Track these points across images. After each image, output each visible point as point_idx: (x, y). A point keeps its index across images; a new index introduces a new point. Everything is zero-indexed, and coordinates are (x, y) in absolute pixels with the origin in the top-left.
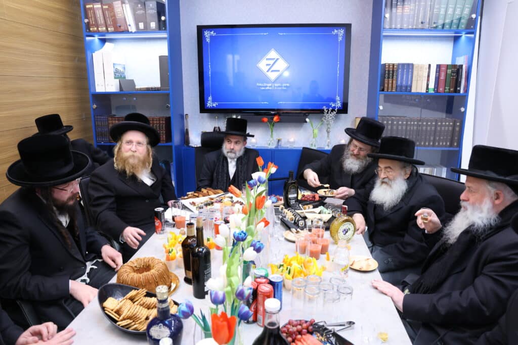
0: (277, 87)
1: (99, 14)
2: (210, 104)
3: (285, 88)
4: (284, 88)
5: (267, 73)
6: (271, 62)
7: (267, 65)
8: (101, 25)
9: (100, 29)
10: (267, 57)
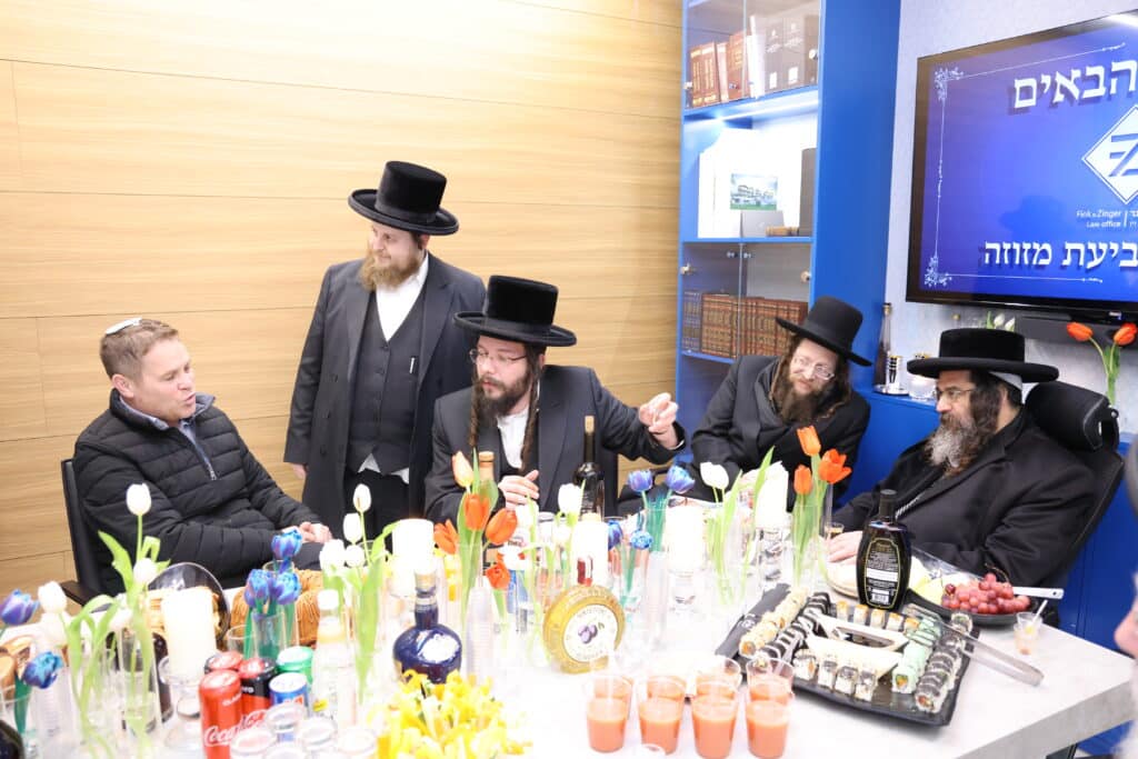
1: (709, 66)
2: (932, 278)
5: (1111, 180)
6: (1127, 146)
7: (1113, 155)
8: (710, 90)
9: (706, 100)
10: (1113, 134)
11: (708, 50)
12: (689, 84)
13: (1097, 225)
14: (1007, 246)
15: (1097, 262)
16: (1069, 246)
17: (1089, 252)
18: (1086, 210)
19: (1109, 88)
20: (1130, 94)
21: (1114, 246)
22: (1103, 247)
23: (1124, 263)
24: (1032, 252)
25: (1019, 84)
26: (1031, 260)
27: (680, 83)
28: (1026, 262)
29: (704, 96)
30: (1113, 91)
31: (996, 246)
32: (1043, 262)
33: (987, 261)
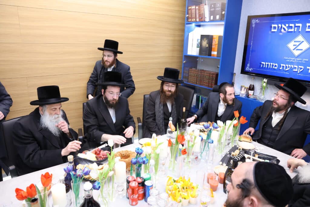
0: (298, 61)
1: (193, 11)
2: (247, 69)
3: (305, 62)
4: (303, 62)
5: (293, 51)
6: (298, 43)
7: (294, 45)
8: (194, 18)
9: (192, 20)
10: (295, 40)
11: (194, 7)
12: (188, 15)
13: (289, 61)
14: (267, 63)
15: (288, 69)
16: (282, 65)
17: (286, 67)
18: (286, 57)
19: (295, 30)
20: (299, 32)
21: (292, 66)
22: (290, 66)
23: (294, 70)
24: (273, 65)
25: (273, 26)
26: (272, 67)
27: (185, 14)
28: (271, 67)
29: (192, 19)
30: (296, 30)
31: (264, 63)
32: (275, 68)
33: (262, 66)
